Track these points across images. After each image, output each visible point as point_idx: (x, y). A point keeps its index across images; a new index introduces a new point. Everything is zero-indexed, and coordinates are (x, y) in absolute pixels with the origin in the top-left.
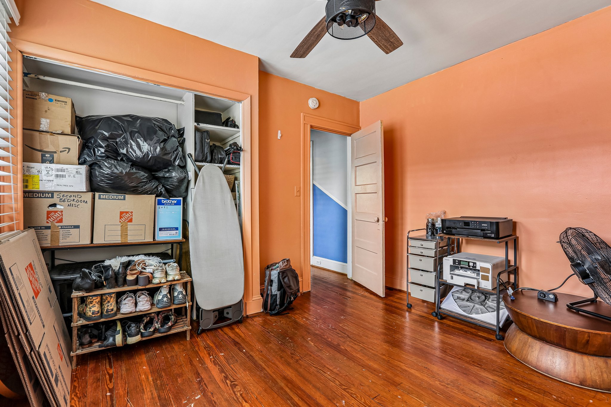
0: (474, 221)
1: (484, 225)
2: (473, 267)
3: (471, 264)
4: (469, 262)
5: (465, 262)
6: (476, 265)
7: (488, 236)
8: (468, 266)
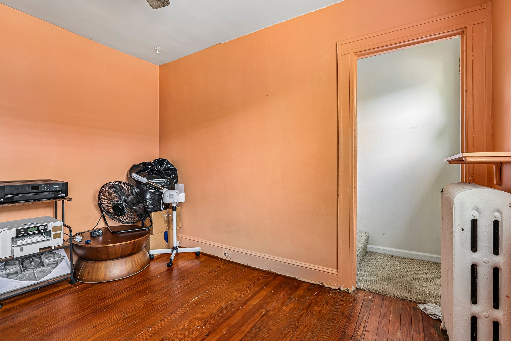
0: (44, 184)
1: (56, 186)
2: (43, 230)
3: (41, 228)
4: (38, 227)
5: (34, 228)
6: (47, 227)
7: (59, 197)
8: (37, 231)
